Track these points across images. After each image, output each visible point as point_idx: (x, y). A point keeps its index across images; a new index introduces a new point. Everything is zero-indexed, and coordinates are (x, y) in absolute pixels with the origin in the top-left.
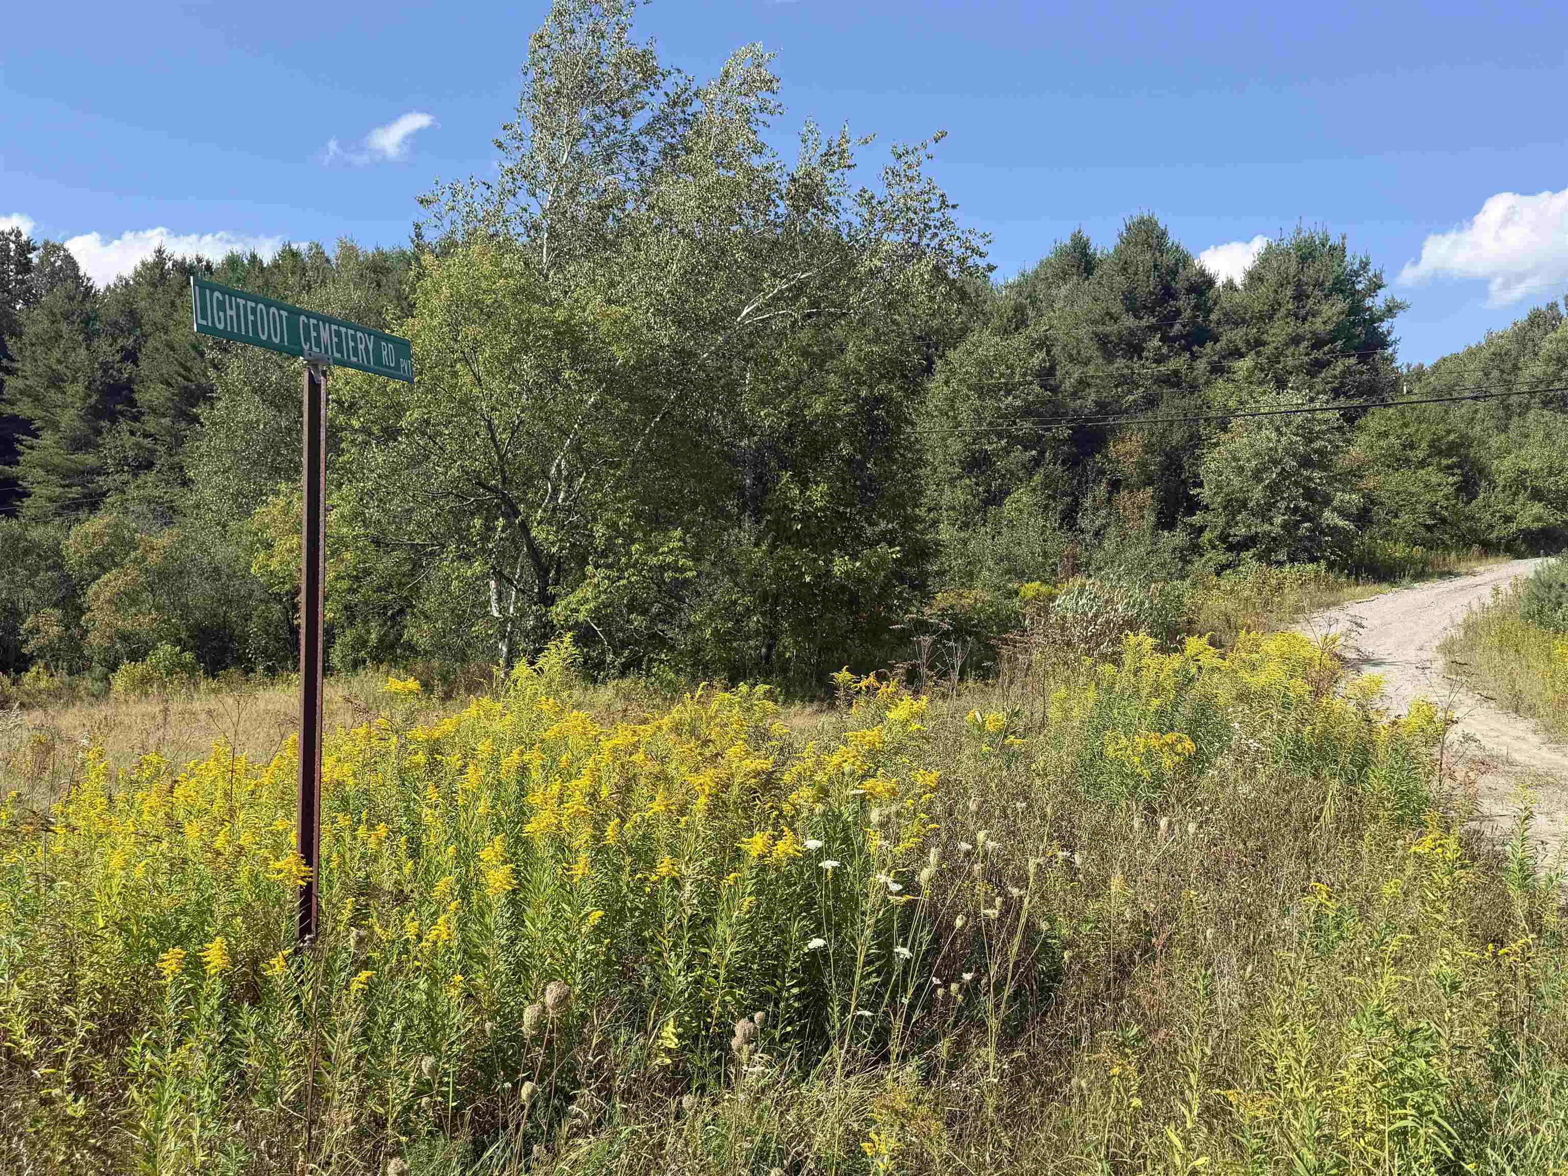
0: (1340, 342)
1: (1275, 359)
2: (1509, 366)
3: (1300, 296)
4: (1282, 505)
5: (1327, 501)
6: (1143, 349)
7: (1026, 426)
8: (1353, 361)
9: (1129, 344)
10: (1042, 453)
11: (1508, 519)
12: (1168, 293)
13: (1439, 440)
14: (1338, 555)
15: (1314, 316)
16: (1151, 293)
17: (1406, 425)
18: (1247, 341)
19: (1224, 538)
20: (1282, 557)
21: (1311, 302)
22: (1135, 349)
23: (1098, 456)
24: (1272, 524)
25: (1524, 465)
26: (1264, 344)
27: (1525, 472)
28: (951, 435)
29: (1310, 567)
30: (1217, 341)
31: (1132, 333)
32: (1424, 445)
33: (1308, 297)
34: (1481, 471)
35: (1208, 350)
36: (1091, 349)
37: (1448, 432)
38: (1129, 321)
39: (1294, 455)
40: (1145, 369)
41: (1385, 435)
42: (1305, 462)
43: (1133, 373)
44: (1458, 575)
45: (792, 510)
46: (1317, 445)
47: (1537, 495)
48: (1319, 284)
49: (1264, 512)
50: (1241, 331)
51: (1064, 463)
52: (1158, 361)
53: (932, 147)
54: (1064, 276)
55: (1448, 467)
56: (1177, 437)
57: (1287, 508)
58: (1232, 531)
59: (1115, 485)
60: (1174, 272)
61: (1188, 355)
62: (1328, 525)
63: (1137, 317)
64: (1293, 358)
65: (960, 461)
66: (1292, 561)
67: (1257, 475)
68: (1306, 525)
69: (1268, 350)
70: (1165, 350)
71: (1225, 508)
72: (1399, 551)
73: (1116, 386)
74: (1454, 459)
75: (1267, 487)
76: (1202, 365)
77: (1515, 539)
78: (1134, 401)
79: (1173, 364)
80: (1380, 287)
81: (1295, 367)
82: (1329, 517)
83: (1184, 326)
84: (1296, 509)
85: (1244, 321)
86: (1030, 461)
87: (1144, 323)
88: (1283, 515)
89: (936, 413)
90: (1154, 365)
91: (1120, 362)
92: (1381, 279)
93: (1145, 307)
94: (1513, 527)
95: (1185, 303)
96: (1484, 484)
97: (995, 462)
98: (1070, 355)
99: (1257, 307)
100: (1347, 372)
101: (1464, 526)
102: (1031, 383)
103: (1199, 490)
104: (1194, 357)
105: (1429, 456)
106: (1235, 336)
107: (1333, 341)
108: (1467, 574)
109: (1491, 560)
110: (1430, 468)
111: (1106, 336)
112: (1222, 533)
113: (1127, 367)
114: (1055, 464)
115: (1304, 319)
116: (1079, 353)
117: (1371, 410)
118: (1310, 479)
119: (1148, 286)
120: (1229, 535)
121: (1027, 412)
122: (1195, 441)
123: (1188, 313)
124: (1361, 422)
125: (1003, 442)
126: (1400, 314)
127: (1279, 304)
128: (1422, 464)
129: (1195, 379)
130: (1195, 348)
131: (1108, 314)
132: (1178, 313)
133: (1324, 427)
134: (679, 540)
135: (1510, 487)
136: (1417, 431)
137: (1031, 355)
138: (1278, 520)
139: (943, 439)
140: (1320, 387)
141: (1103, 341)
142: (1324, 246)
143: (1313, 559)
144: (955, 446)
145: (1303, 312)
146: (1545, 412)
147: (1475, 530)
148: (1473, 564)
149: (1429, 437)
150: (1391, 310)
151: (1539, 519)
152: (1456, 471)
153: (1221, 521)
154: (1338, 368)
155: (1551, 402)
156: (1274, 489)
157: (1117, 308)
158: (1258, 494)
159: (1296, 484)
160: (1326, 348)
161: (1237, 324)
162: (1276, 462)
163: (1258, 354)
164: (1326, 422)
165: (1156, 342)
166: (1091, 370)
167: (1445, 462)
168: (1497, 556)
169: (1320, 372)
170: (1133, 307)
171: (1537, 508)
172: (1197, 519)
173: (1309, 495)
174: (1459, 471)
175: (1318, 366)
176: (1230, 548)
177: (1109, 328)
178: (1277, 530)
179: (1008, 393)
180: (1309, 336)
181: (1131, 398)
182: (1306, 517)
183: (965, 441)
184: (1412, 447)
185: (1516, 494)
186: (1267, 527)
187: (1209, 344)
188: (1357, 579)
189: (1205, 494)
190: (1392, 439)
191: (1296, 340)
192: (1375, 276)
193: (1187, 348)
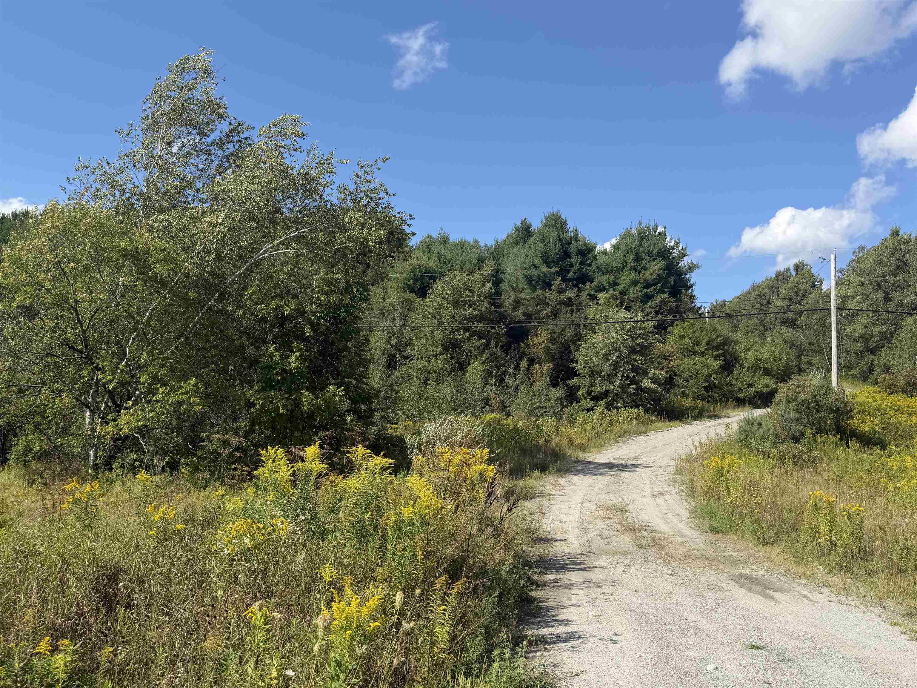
0: (659, 285)
1: (623, 294)
2: (765, 302)
3: (638, 259)
4: (619, 375)
5: (646, 373)
6: (551, 285)
7: (480, 326)
8: (666, 295)
9: (544, 282)
10: (489, 342)
11: (750, 386)
12: (567, 255)
13: (712, 340)
14: (651, 404)
15: (645, 270)
16: (557, 254)
17: (694, 332)
18: (609, 283)
19: (589, 393)
20: (620, 404)
21: (644, 263)
22: (547, 285)
23: (522, 345)
24: (614, 386)
25: (759, 356)
26: (618, 284)
27: (760, 360)
28: (438, 328)
29: (634, 410)
30: (592, 282)
31: (545, 275)
32: (704, 343)
33: (643, 259)
34: (736, 359)
35: (588, 287)
36: (523, 284)
37: (717, 337)
38: (544, 269)
39: (626, 347)
40: (552, 296)
41: (683, 337)
42: (633, 351)
43: (546, 298)
44: (720, 417)
45: (275, 368)
46: (639, 341)
47: (767, 372)
48: (650, 253)
49: (610, 378)
50: (606, 277)
51: (502, 347)
52: (560, 292)
53: (381, 164)
54: (517, 243)
55: (718, 356)
56: (568, 335)
57: (622, 376)
58: (594, 389)
59: (532, 361)
60: (569, 243)
61: (576, 289)
62: (646, 387)
63: (549, 267)
64: (635, 292)
65: (442, 345)
66: (625, 407)
67: (606, 357)
68: (633, 386)
69: (620, 288)
70: (564, 286)
71: (590, 376)
72: (688, 402)
73: (537, 305)
74: (720, 352)
75: (611, 364)
76: (584, 294)
77: (754, 398)
78: (546, 314)
79: (568, 294)
80: (685, 256)
81: (634, 298)
82: (647, 383)
83: (575, 273)
84: (628, 377)
85: (607, 272)
86: (481, 346)
87: (553, 270)
88: (621, 380)
89: (429, 316)
90: (558, 294)
91: (539, 292)
92: (686, 251)
93: (554, 262)
94: (753, 390)
95: (575, 260)
96: (737, 366)
97: (462, 346)
98: (512, 287)
99: (615, 264)
100: (663, 301)
101: (726, 388)
102: (483, 301)
103: (575, 365)
104: (580, 290)
105: (706, 349)
106: (602, 279)
107: (655, 284)
108: (725, 417)
109: (740, 409)
110: (707, 356)
111: (531, 277)
112: (588, 390)
113: (543, 295)
114: (496, 347)
115: (640, 272)
116: (517, 286)
117: (676, 323)
118: (636, 361)
119: (554, 250)
120: (591, 392)
121: (481, 317)
122: (578, 337)
123: (577, 267)
124: (670, 329)
125: (467, 334)
126: (696, 271)
127: (626, 263)
128: (703, 354)
129: (580, 303)
130: (580, 286)
131: (533, 264)
132: (572, 265)
133: (642, 332)
134: (193, 386)
135: (752, 367)
136: (700, 336)
137: (484, 285)
138: (617, 384)
139: (433, 331)
140: (648, 310)
141: (529, 280)
142: (655, 232)
143: (637, 406)
144: (439, 335)
145: (639, 268)
146: (783, 327)
147: (732, 391)
148: (729, 411)
149: (707, 339)
150: (691, 268)
151: (767, 386)
152: (721, 358)
153: (587, 383)
154: (657, 300)
155: (786, 322)
156: (616, 366)
157: (538, 261)
158: (606, 368)
159: (628, 363)
160: (652, 288)
161: (603, 273)
162: (616, 351)
163: (614, 290)
164: (644, 328)
165: (559, 281)
166: (523, 295)
167: (715, 353)
168: (744, 407)
169: (648, 302)
170: (547, 261)
171: (767, 380)
172: (574, 381)
173: (635, 369)
174: (723, 359)
175: (647, 298)
176: (593, 399)
177: (534, 272)
178: (617, 389)
179: (470, 306)
180: (642, 281)
181: (545, 312)
182: (633, 382)
183: (445, 333)
184: (698, 345)
185: (755, 372)
186: (611, 387)
187: (588, 284)
188: (661, 418)
189: (579, 366)
190: (687, 340)
191: (635, 283)
192: (682, 249)
193: (576, 286)
